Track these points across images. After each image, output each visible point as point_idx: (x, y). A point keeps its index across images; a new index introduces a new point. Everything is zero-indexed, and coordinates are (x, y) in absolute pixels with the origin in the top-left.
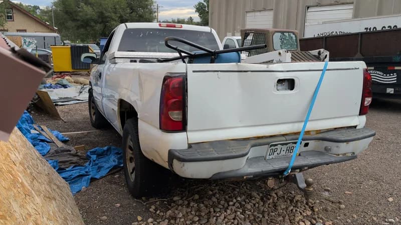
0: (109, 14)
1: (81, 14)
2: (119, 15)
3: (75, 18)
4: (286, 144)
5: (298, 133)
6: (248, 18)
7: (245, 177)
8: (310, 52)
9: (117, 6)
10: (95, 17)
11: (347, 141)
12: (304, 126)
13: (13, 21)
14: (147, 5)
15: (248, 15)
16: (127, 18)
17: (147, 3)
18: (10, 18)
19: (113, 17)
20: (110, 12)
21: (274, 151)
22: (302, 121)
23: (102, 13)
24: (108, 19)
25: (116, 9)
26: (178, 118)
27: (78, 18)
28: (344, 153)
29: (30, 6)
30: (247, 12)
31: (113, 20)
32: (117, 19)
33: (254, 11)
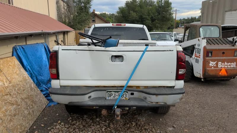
0: (145, 16)
1: (130, 17)
2: (151, 17)
3: (127, 19)
4: (118, 92)
5: (123, 87)
6: (226, 15)
7: (94, 107)
8: (228, 38)
9: (150, 12)
10: (138, 19)
11: (157, 95)
12: (127, 83)
13: (95, 22)
14: (168, 10)
15: (227, 13)
16: (155, 18)
17: (168, 9)
18: (94, 21)
19: (148, 18)
20: (146, 15)
21: (111, 95)
22: (126, 80)
23: (141, 16)
24: (145, 19)
25: (149, 13)
26: (54, 72)
27: (129, 19)
28: (157, 102)
29: (110, 14)
30: (226, 11)
31: (148, 20)
32: (149, 19)
33: (231, 10)
